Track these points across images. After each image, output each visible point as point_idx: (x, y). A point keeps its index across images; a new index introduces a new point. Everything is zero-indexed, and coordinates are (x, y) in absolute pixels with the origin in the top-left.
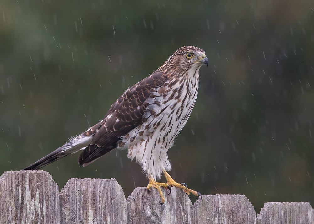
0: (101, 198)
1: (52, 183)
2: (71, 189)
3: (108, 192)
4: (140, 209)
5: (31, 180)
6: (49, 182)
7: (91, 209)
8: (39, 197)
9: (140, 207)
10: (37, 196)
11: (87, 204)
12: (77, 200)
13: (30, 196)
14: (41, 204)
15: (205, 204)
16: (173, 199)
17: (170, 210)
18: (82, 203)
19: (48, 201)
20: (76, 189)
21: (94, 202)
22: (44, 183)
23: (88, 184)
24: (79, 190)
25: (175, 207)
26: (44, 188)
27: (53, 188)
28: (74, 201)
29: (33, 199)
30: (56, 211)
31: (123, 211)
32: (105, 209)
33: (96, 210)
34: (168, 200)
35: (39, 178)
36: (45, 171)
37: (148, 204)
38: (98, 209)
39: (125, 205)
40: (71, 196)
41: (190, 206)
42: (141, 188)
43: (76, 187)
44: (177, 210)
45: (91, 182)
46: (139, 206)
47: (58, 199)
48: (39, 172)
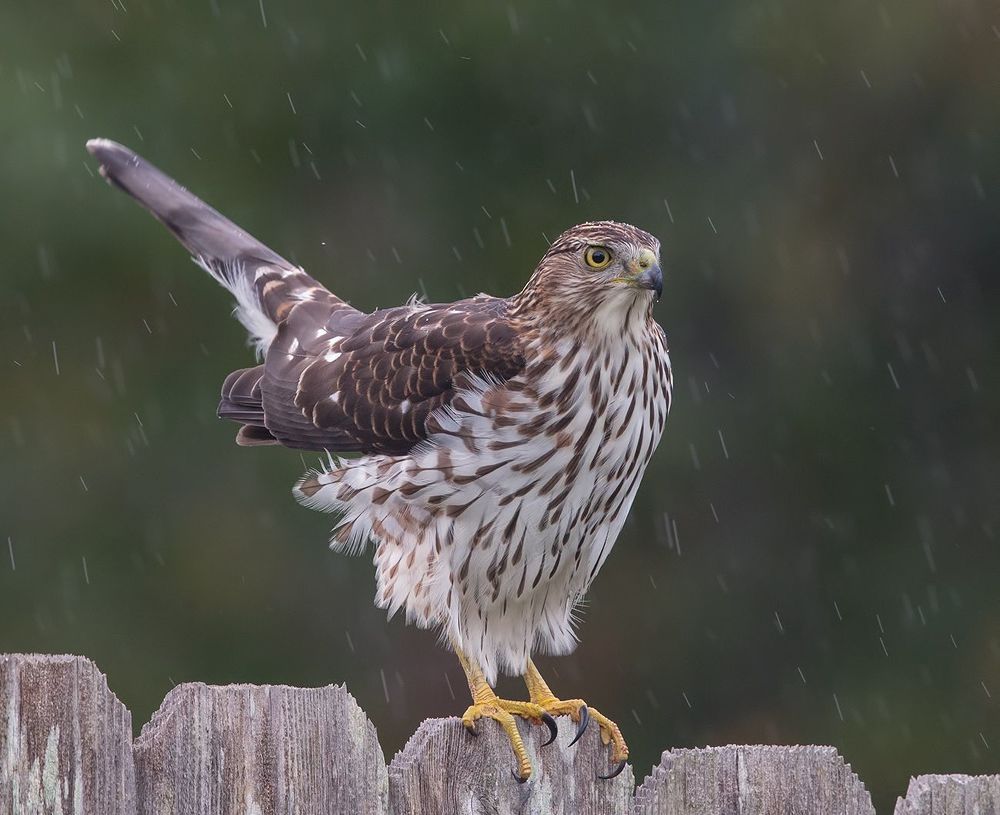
0: (293, 759)
1: (107, 704)
2: (180, 727)
3: (317, 738)
4: (440, 800)
5: (28, 690)
6: (96, 699)
7: (256, 800)
8: (60, 756)
9: (439, 794)
10: (52, 750)
11: (237, 784)
12: (203, 766)
13: (24, 753)
14: (66, 783)
15: (684, 781)
16: (563, 764)
17: (554, 805)
18: (220, 779)
19: (92, 769)
20: (196, 725)
21: (267, 773)
22: (76, 702)
23: (242, 707)
24: (209, 728)
25: (572, 794)
26: (76, 720)
27: (111, 721)
28: (189, 773)
29: (37, 762)
30: (123, 807)
31: (375, 807)
32: (307, 799)
33: (274, 803)
34: (546, 768)
35: (56, 684)
36: (82, 658)
37: (468, 780)
38: (282, 799)
39: (383, 784)
40: (179, 750)
41: (627, 791)
42: (442, 721)
43: (196, 716)
44: (580, 803)
45: (255, 697)
46: (437, 789)
47: (129, 764)
48: (57, 661)
